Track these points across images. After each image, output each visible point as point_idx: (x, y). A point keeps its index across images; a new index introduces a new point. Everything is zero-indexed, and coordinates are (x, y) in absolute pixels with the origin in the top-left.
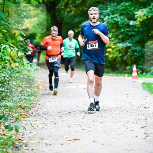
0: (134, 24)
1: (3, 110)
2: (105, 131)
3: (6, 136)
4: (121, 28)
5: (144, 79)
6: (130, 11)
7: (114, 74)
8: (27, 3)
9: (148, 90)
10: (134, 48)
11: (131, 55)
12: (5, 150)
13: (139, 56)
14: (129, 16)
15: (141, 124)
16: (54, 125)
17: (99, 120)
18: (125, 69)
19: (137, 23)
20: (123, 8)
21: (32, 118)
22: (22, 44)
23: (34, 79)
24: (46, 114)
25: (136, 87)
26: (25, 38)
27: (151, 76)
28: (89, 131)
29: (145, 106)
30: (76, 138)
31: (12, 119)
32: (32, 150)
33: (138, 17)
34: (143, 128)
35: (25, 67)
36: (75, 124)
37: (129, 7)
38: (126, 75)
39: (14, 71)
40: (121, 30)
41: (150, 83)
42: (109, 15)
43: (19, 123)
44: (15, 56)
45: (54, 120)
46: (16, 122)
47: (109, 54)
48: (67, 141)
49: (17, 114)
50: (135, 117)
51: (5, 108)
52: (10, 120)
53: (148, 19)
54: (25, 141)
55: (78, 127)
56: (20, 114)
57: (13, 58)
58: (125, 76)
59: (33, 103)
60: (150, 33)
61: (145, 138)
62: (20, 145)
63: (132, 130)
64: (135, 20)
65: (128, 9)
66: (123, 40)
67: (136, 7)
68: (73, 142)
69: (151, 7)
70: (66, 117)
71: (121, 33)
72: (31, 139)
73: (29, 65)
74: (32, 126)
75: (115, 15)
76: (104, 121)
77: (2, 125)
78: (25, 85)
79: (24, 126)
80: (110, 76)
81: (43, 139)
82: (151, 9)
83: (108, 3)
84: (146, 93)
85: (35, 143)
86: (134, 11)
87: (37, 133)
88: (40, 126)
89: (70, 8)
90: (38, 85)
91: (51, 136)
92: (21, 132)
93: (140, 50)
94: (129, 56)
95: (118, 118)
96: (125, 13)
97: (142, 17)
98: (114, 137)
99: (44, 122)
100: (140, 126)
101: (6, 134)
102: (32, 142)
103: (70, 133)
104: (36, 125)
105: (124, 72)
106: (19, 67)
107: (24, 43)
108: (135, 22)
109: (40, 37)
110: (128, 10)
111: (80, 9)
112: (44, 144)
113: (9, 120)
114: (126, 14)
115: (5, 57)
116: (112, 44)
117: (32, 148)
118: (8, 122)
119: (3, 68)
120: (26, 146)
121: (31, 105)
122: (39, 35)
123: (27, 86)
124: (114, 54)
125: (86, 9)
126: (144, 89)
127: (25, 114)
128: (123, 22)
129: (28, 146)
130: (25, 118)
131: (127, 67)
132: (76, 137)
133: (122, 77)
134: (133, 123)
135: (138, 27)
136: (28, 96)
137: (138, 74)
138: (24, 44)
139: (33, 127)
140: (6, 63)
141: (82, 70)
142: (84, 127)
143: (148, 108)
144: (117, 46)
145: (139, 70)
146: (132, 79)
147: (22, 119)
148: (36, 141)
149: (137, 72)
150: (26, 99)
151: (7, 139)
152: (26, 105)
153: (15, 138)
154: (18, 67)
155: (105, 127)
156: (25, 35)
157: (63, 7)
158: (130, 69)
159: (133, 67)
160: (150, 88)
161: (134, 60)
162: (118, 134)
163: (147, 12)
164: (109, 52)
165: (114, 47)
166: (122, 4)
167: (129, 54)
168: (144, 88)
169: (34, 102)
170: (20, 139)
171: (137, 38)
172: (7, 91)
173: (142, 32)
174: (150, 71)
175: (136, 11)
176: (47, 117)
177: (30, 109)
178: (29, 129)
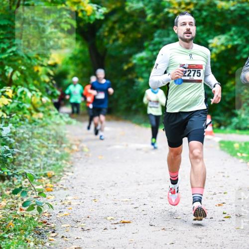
1: (20, 180)
3: (26, 217)
5: (222, 135)
6: (203, 39)
9: (228, 151)
12: (23, 237)
15: (218, 200)
16: (94, 201)
17: (157, 195)
19: (212, 56)
21: (62, 191)
22: (48, 86)
23: (65, 135)
24: (82, 186)
26: (52, 78)
27: (232, 131)
28: (143, 210)
29: (223, 174)
30: (126, 221)
31: (33, 193)
32: (63, 237)
33: (212, 47)
34: (220, 207)
35: (53, 119)
36: (123, 200)
37: (200, 34)
39: (36, 125)
41: (230, 142)
43: (44, 199)
44: (38, 103)
45: (93, 195)
46: (39, 197)
48: (112, 224)
49: (41, 185)
50: (209, 190)
51: (23, 177)
52: (31, 194)
53: (227, 50)
54: (53, 225)
55: (128, 204)
56: (44, 186)
57: (36, 106)
59: (64, 171)
60: (231, 70)
61: (223, 220)
62: (46, 230)
67: (211, 34)
68: (120, 226)
69: (232, 33)
70: (111, 190)
72: (61, 222)
73: (58, 117)
77: (19, 202)
78: (50, 145)
79: (50, 203)
81: (77, 221)
82: (231, 36)
84: (225, 155)
85: (67, 227)
86: (207, 39)
87: (70, 214)
88: (74, 203)
89: (116, 35)
90: (72, 145)
91: (90, 217)
92: (46, 212)
95: (185, 191)
97: (219, 47)
98: (180, 219)
99: (80, 197)
100: (217, 203)
101: (25, 215)
103: (116, 213)
104: (69, 202)
106: (44, 119)
107: (51, 84)
111: (131, 36)
112: (80, 229)
113: (29, 195)
115: (24, 105)
117: (62, 235)
118: (28, 198)
119: (20, 120)
120: (53, 232)
121: (61, 174)
122: (72, 73)
123: (55, 145)
125: (139, 36)
126: (222, 150)
127: (52, 185)
129: (56, 232)
130: (52, 191)
132: (125, 219)
136: (57, 160)
137: (213, 128)
138: (50, 87)
139: (64, 204)
140: (25, 113)
141: (133, 123)
143: (228, 177)
145: (215, 123)
147: (48, 193)
148: (68, 225)
149: (212, 125)
150: (54, 165)
151: (27, 222)
152: (53, 174)
153: (38, 220)
154: (42, 119)
156: (52, 73)
157: (106, 34)
160: (230, 149)
162: (185, 214)
163: (226, 40)
168: (222, 148)
169: (65, 169)
170: (45, 222)
172: (26, 153)
173: (220, 69)
174: (231, 123)
175: (210, 39)
176: (84, 190)
177: (59, 178)
178: (58, 207)
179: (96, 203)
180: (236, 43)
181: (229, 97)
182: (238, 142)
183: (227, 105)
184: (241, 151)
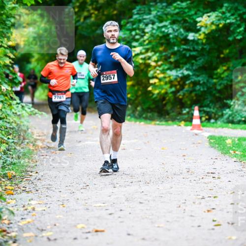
0: (196, 39)
2: (147, 217)
4: (174, 45)
5: (212, 129)
6: (190, 16)
7: (161, 121)
8: (17, 3)
9: (219, 148)
10: (194, 79)
11: (190, 89)
13: (204, 91)
14: (187, 24)
15: (206, 206)
16: (61, 206)
17: (136, 199)
18: (180, 113)
19: (200, 36)
20: (177, 11)
21: (24, 195)
22: (8, 72)
23: (28, 129)
24: (48, 188)
25: (199, 143)
27: (224, 125)
28: (120, 217)
29: (214, 175)
30: (99, 229)
33: (201, 27)
34: (209, 213)
35: (13, 111)
36: (96, 205)
37: (186, 10)
38: (183, 123)
40: (174, 49)
41: (222, 137)
42: (153, 23)
43: (3, 203)
45: (61, 199)
47: (152, 88)
48: (83, 233)
50: (196, 194)
53: (218, 30)
54: (13, 234)
55: (102, 209)
56: (4, 188)
58: (180, 126)
59: (26, 171)
60: (223, 53)
61: (213, 229)
62: (5, 240)
63: (191, 216)
64: (197, 31)
65: (185, 13)
66: (176, 65)
67: (199, 10)
68: (93, 235)
69: (224, 9)
70: (82, 193)
71: (174, 53)
72: (23, 230)
73: (20, 106)
74: (24, 208)
75: (164, 23)
76: (146, 200)
78: (12, 141)
79: (11, 209)
80: (155, 124)
81: (42, 230)
82: (223, 13)
83: (151, 4)
84: (215, 153)
85: (30, 237)
86: (194, 17)
87: (34, 221)
88: (39, 209)
89: (88, 11)
90: (36, 140)
91: (57, 225)
92: (5, 219)
93: (205, 81)
94: (187, 91)
95: (168, 195)
96: (180, 19)
97: (208, 26)
98: (162, 227)
99: (45, 201)
100: (206, 209)
102: (25, 235)
103: (88, 220)
104: (32, 207)
105: (178, 118)
106: (3, 110)
107: (11, 69)
108: (197, 35)
109: (38, 60)
110: (185, 15)
111: (106, 13)
112: (45, 239)
114: (182, 22)
116: (158, 72)
120: (14, 242)
121: (24, 174)
122: (36, 56)
123: (15, 141)
124: (162, 89)
125: (115, 12)
126: (212, 147)
127: (13, 188)
128: (176, 34)
129: (18, 242)
130: (12, 194)
131: (183, 109)
132: (98, 227)
133: (175, 126)
134: (194, 203)
135: (203, 44)
136: (19, 158)
137: (201, 122)
138: (11, 72)
139: (26, 209)
142: (111, 211)
143: (219, 178)
144: (167, 76)
145: (204, 115)
146: (191, 130)
147: (8, 197)
148: (31, 234)
149: (201, 118)
150: (14, 164)
152: (14, 174)
155: (147, 209)
156: (12, 56)
157: (77, 10)
158: (188, 113)
159: (194, 110)
160: (221, 146)
161: (195, 98)
162: (168, 222)
163: (217, 18)
164: (154, 84)
165: (161, 76)
166: (175, 4)
167: (186, 88)
168: (212, 145)
169: (29, 169)
170: (4, 231)
171: (201, 62)
173: (209, 52)
174: (222, 115)
175: (198, 17)
176: (50, 193)
177: (21, 180)
178: (20, 213)
179: (65, 208)
180: (228, 21)
181: (220, 85)
182: (231, 138)
183: (217, 95)
184: (234, 148)
